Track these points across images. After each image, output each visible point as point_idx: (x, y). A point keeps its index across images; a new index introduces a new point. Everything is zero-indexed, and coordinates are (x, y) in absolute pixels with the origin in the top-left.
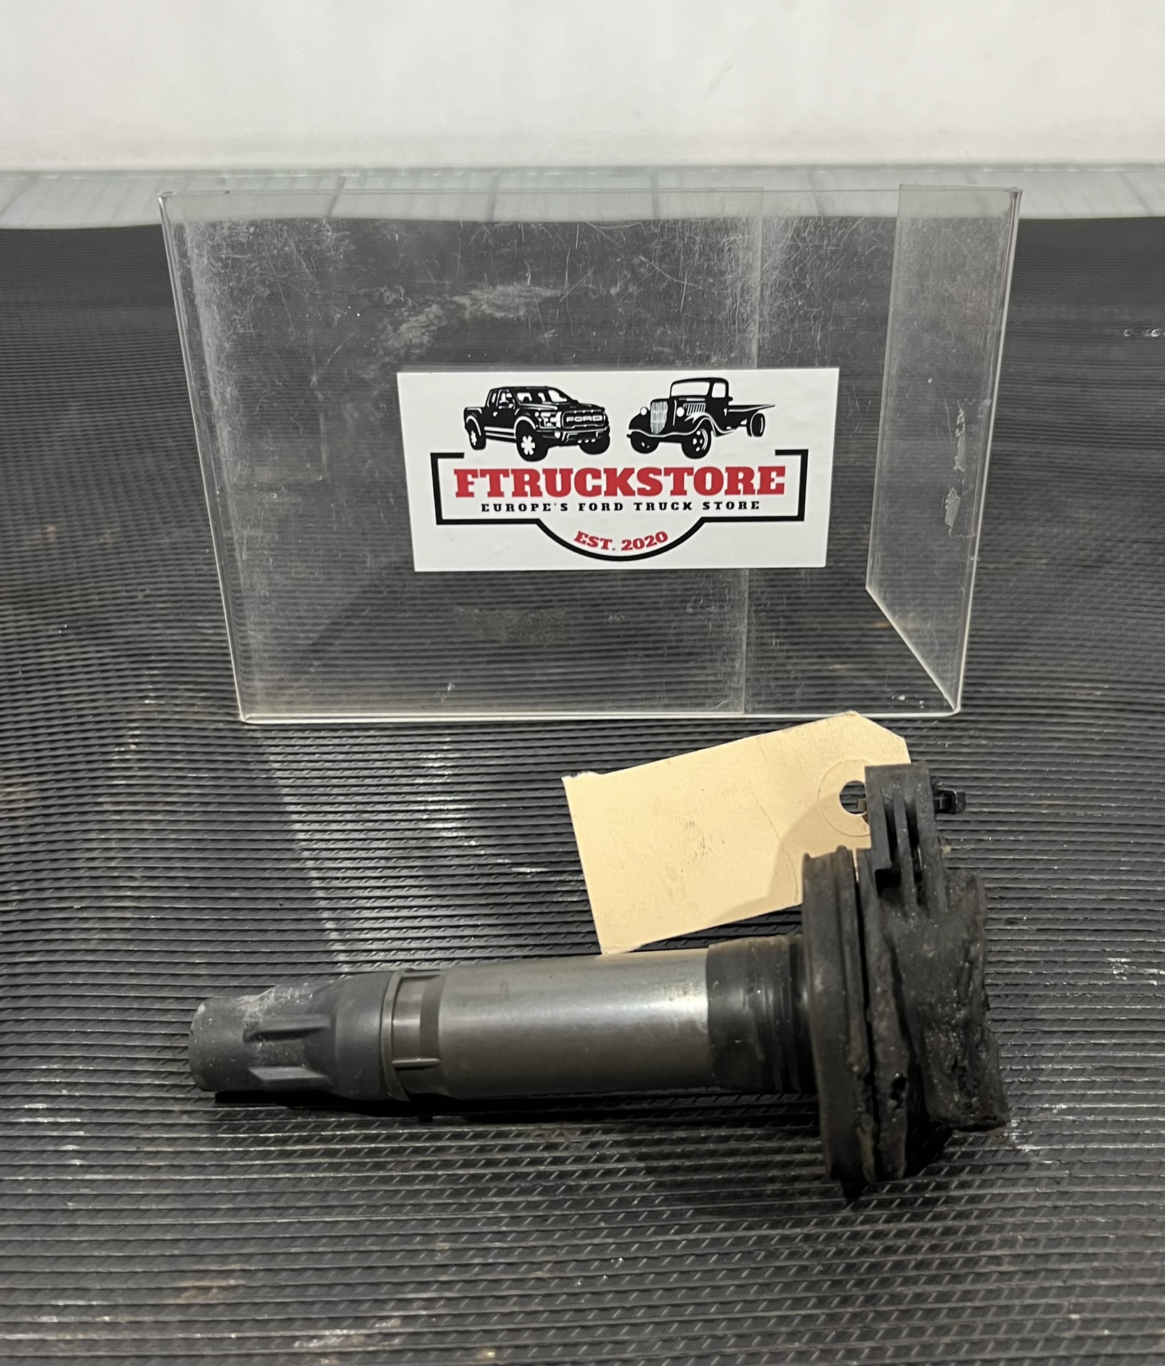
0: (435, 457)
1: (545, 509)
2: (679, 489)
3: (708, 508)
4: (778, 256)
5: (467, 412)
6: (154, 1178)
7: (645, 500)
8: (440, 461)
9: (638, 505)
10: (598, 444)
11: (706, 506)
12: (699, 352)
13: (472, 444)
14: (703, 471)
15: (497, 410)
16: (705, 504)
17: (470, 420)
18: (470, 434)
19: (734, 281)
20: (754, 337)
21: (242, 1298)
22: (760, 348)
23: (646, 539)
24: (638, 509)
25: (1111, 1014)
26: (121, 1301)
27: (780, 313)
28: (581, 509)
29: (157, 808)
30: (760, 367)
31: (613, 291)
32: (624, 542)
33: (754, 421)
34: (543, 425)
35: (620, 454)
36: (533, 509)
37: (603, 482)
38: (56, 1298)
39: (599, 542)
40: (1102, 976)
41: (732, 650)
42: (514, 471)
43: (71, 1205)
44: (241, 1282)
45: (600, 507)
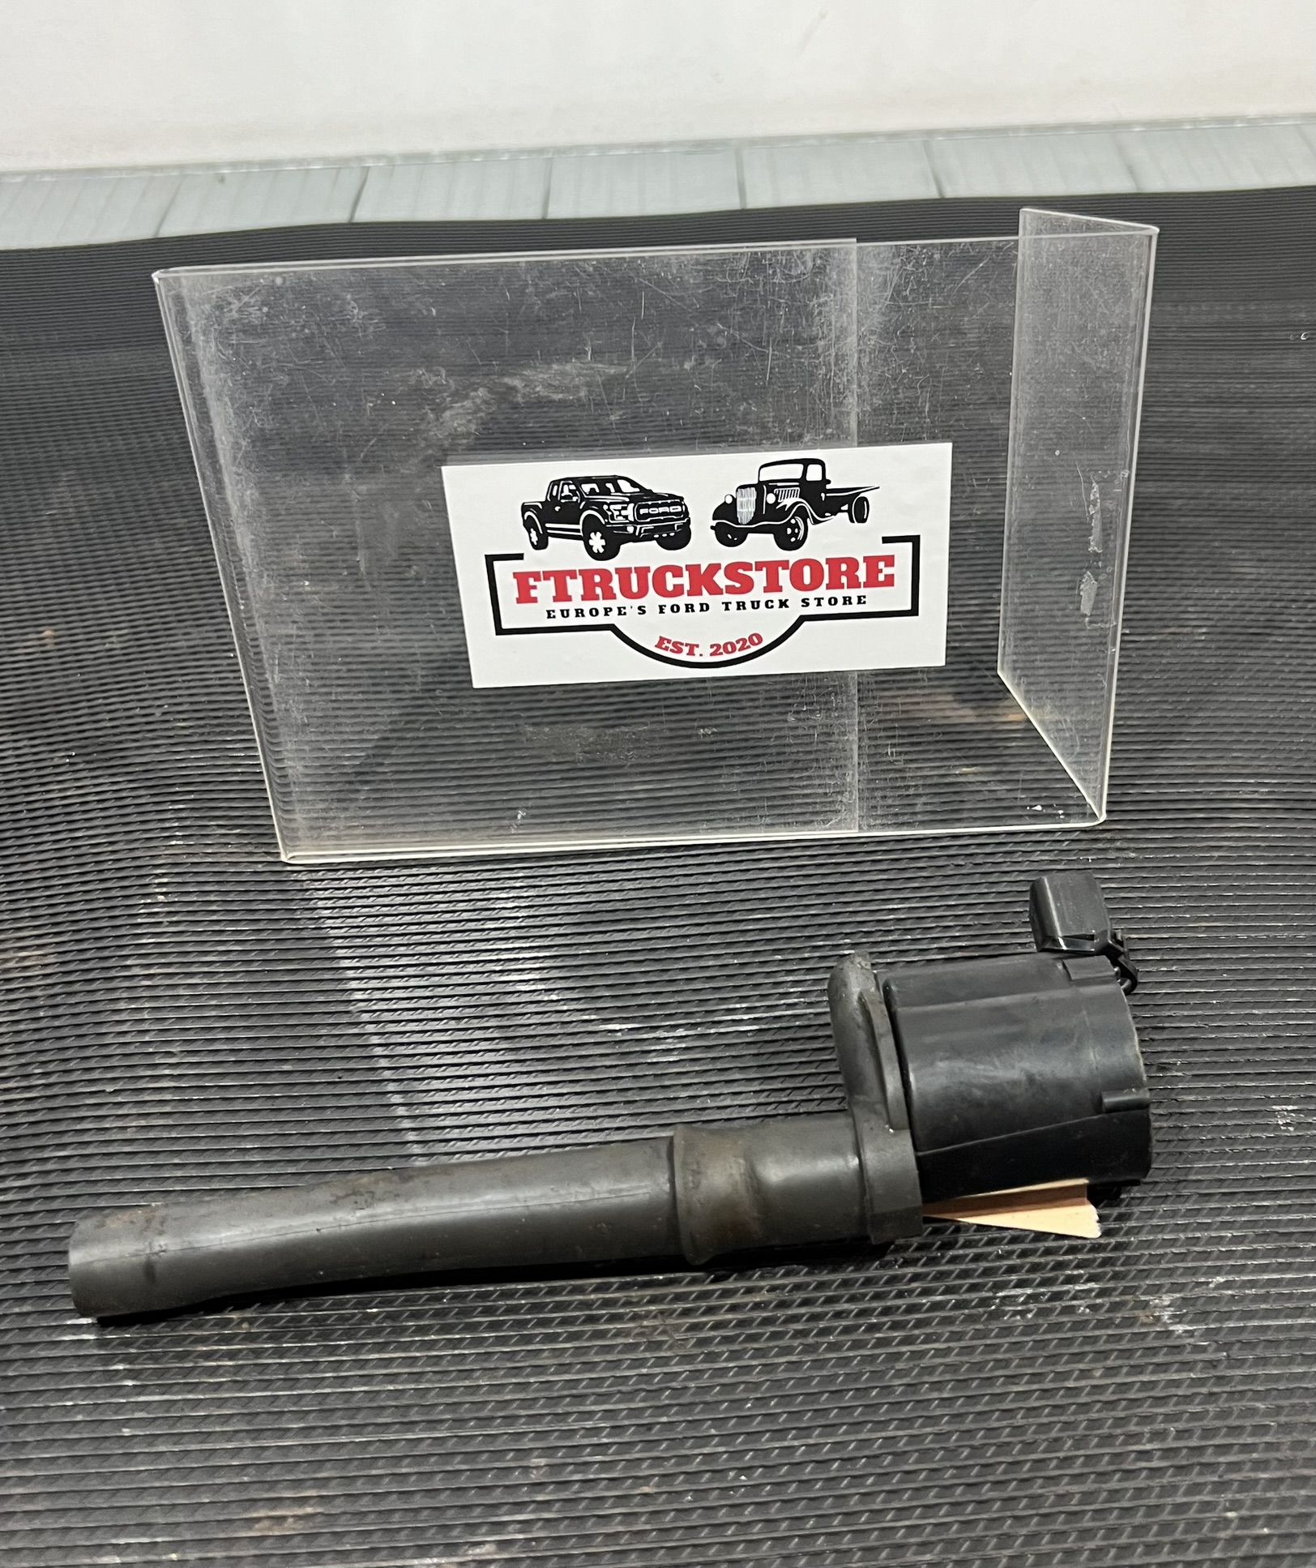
0: (490, 560)
1: (620, 614)
2: (773, 585)
3: (808, 604)
4: (876, 320)
5: (525, 508)
6: (215, 1396)
7: (734, 599)
8: (497, 564)
9: (727, 604)
10: (677, 538)
11: (806, 603)
12: (789, 431)
13: (532, 543)
14: (801, 563)
15: (559, 504)
16: (803, 601)
17: (529, 517)
18: (529, 532)
19: (827, 348)
20: (853, 410)
21: (322, 1527)
22: (859, 423)
23: (738, 642)
24: (727, 609)
25: (1276, 1171)
26: (188, 1536)
27: (881, 383)
28: (661, 611)
29: (193, 969)
30: (860, 444)
31: (687, 366)
32: (712, 646)
33: (856, 505)
34: (613, 519)
35: (704, 548)
36: (606, 614)
37: (685, 581)
38: (116, 1536)
39: (683, 647)
40: (1265, 1127)
41: (842, 762)
42: (582, 572)
43: (126, 1432)
44: (319, 1510)
45: (683, 608)
